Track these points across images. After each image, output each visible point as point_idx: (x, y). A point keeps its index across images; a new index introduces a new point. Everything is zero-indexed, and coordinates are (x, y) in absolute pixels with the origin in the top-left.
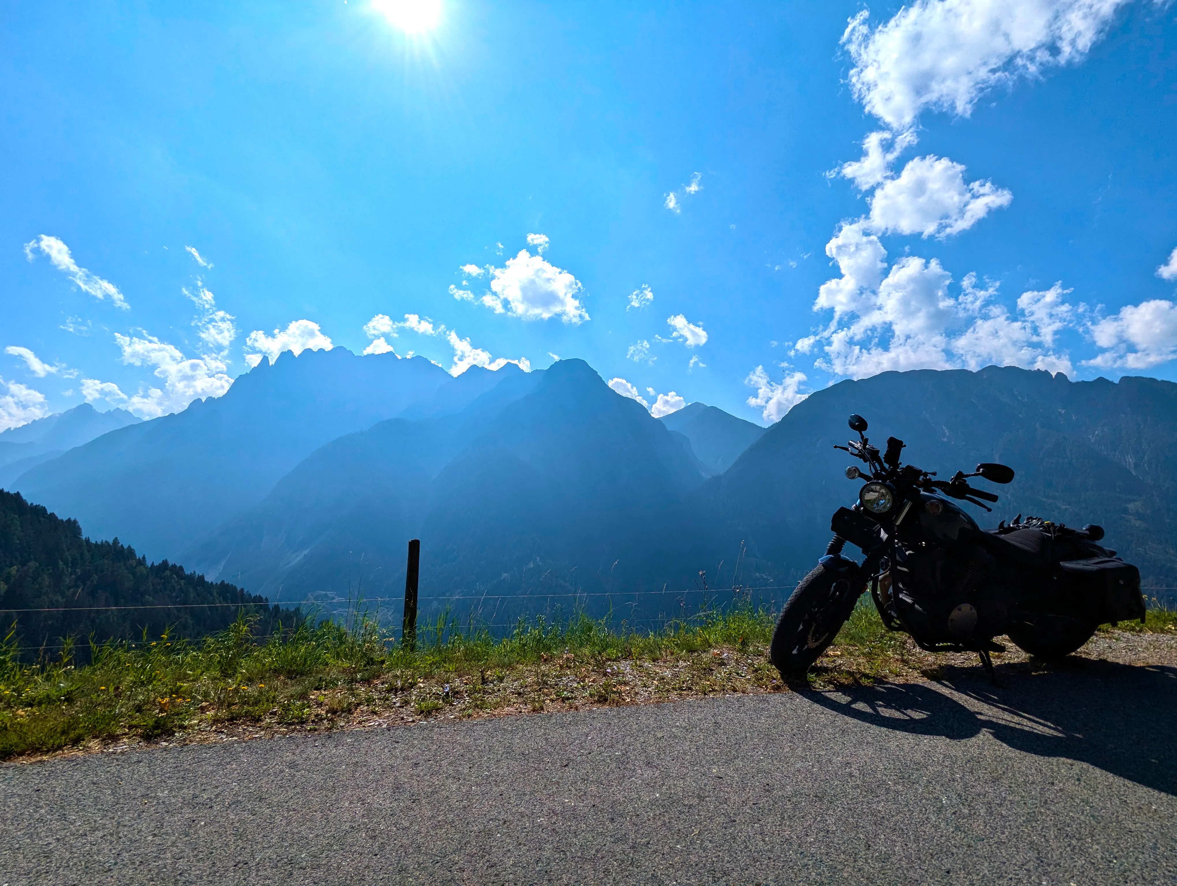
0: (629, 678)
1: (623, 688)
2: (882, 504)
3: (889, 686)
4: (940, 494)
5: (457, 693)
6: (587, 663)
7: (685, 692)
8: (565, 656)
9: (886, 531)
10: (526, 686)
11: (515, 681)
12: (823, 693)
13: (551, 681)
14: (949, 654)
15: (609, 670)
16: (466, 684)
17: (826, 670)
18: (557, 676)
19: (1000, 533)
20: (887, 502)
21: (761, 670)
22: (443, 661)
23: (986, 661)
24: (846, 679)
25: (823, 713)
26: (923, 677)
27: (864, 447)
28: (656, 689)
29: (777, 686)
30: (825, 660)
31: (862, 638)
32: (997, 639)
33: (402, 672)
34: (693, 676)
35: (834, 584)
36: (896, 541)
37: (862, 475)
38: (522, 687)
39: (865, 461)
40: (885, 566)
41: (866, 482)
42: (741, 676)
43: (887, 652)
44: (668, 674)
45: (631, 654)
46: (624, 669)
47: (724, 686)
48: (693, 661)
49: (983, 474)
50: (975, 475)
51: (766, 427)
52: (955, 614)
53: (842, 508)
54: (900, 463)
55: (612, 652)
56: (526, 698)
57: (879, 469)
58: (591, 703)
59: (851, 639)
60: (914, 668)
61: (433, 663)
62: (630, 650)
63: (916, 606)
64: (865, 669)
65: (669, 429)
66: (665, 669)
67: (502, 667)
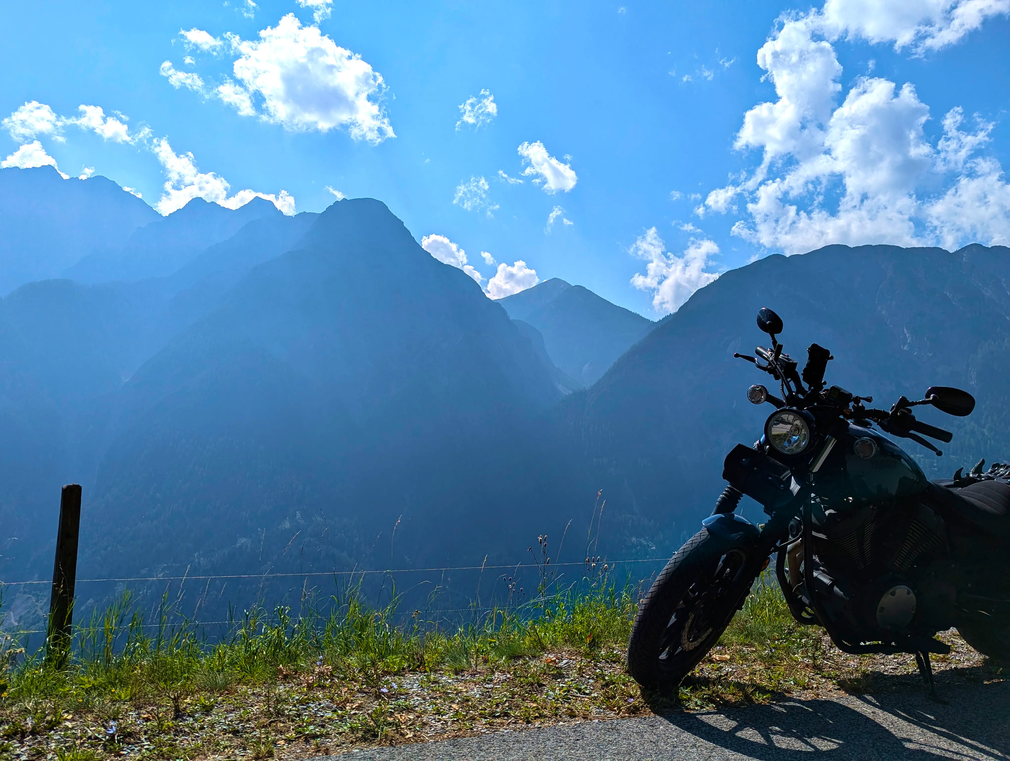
0: (415, 700)
1: (404, 717)
2: (796, 441)
3: (792, 704)
4: (876, 430)
5: (130, 735)
6: (353, 679)
7: (498, 720)
8: (317, 670)
9: (798, 482)
10: (249, 720)
11: (231, 711)
12: (698, 717)
13: (289, 709)
14: (877, 657)
15: (385, 690)
16: (147, 720)
17: (706, 682)
18: (300, 702)
19: (956, 485)
20: (801, 439)
21: (614, 683)
22: (110, 683)
23: (924, 665)
24: (734, 694)
25: (695, 745)
26: (839, 689)
27: (776, 358)
28: (454, 716)
29: (635, 707)
30: (707, 667)
31: (763, 634)
32: (940, 635)
33: (36, 704)
34: (513, 695)
35: (724, 556)
36: (813, 495)
37: (770, 399)
38: (241, 721)
39: (777, 378)
40: (795, 531)
41: (774, 409)
42: (585, 694)
43: (794, 654)
44: (475, 692)
45: (422, 662)
46: (409, 686)
47: (557, 709)
48: (514, 673)
49: (933, 402)
50: (924, 403)
51: (656, 320)
52: (886, 600)
53: (739, 445)
54: (825, 383)
55: (395, 661)
56: (247, 739)
57: (794, 389)
58: (352, 742)
59: (747, 636)
60: (829, 678)
61: (94, 688)
62: (422, 657)
63: (836, 589)
64: (761, 680)
65: (511, 318)
66: (472, 686)
67: (212, 691)
